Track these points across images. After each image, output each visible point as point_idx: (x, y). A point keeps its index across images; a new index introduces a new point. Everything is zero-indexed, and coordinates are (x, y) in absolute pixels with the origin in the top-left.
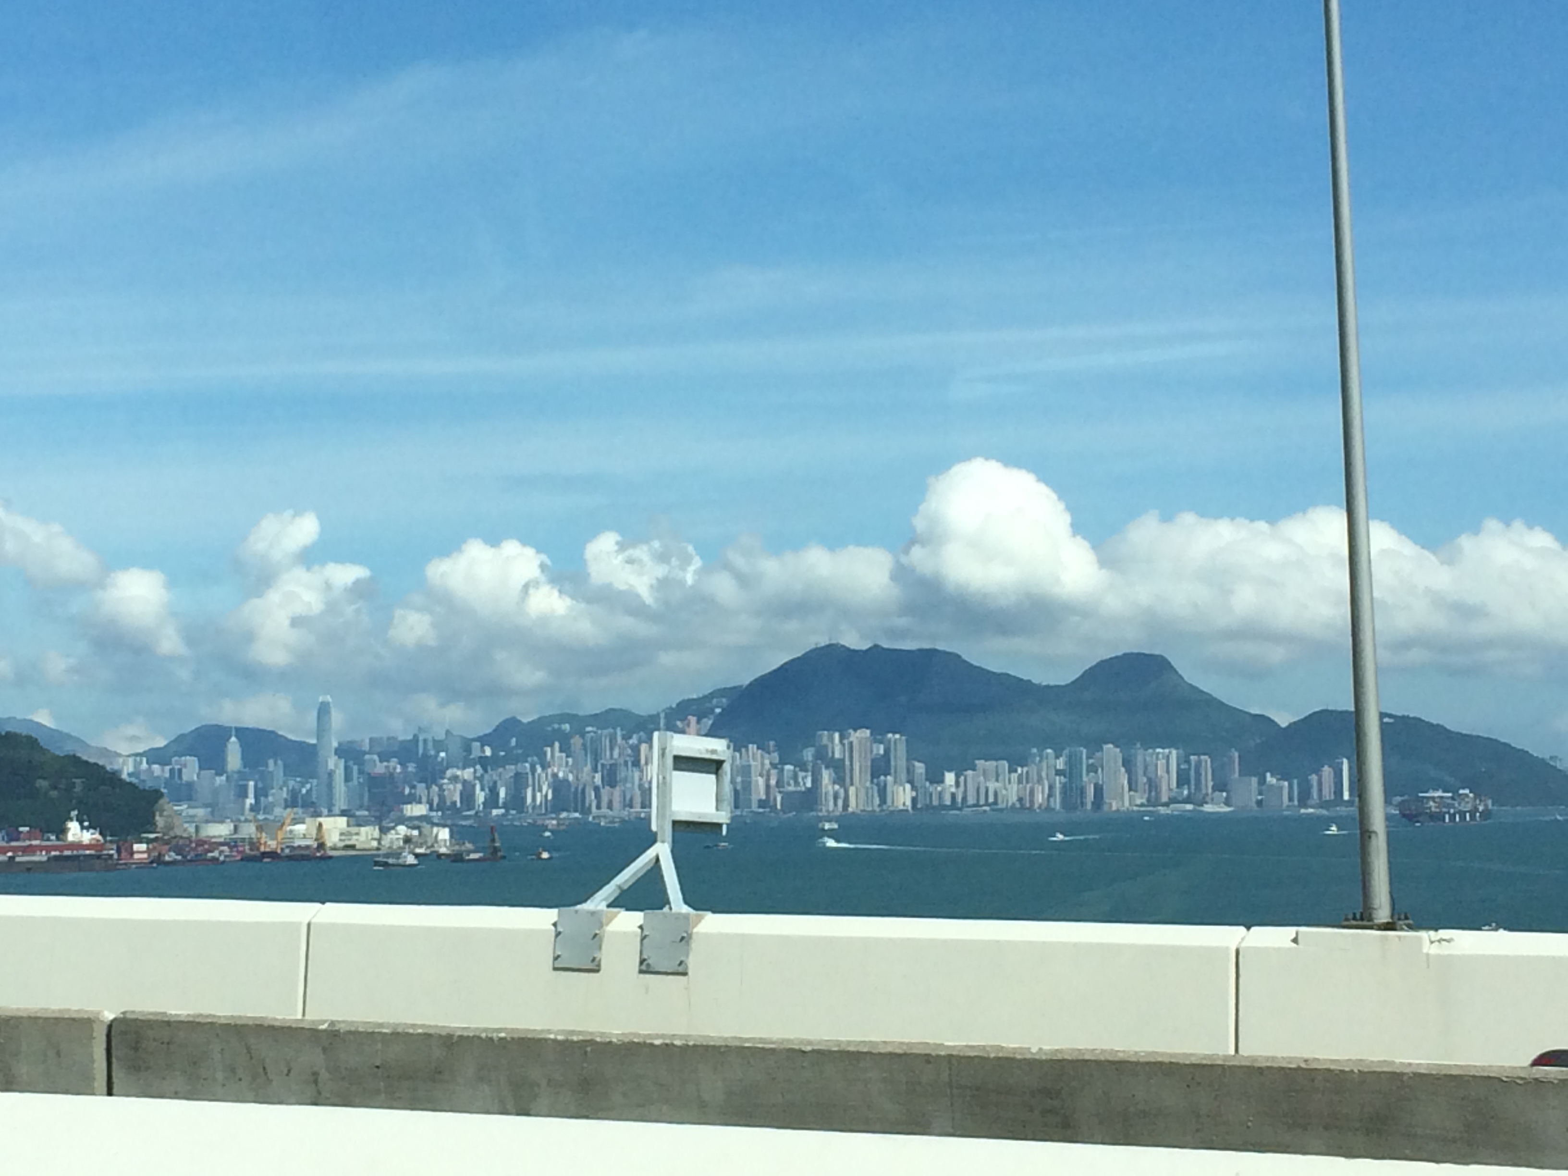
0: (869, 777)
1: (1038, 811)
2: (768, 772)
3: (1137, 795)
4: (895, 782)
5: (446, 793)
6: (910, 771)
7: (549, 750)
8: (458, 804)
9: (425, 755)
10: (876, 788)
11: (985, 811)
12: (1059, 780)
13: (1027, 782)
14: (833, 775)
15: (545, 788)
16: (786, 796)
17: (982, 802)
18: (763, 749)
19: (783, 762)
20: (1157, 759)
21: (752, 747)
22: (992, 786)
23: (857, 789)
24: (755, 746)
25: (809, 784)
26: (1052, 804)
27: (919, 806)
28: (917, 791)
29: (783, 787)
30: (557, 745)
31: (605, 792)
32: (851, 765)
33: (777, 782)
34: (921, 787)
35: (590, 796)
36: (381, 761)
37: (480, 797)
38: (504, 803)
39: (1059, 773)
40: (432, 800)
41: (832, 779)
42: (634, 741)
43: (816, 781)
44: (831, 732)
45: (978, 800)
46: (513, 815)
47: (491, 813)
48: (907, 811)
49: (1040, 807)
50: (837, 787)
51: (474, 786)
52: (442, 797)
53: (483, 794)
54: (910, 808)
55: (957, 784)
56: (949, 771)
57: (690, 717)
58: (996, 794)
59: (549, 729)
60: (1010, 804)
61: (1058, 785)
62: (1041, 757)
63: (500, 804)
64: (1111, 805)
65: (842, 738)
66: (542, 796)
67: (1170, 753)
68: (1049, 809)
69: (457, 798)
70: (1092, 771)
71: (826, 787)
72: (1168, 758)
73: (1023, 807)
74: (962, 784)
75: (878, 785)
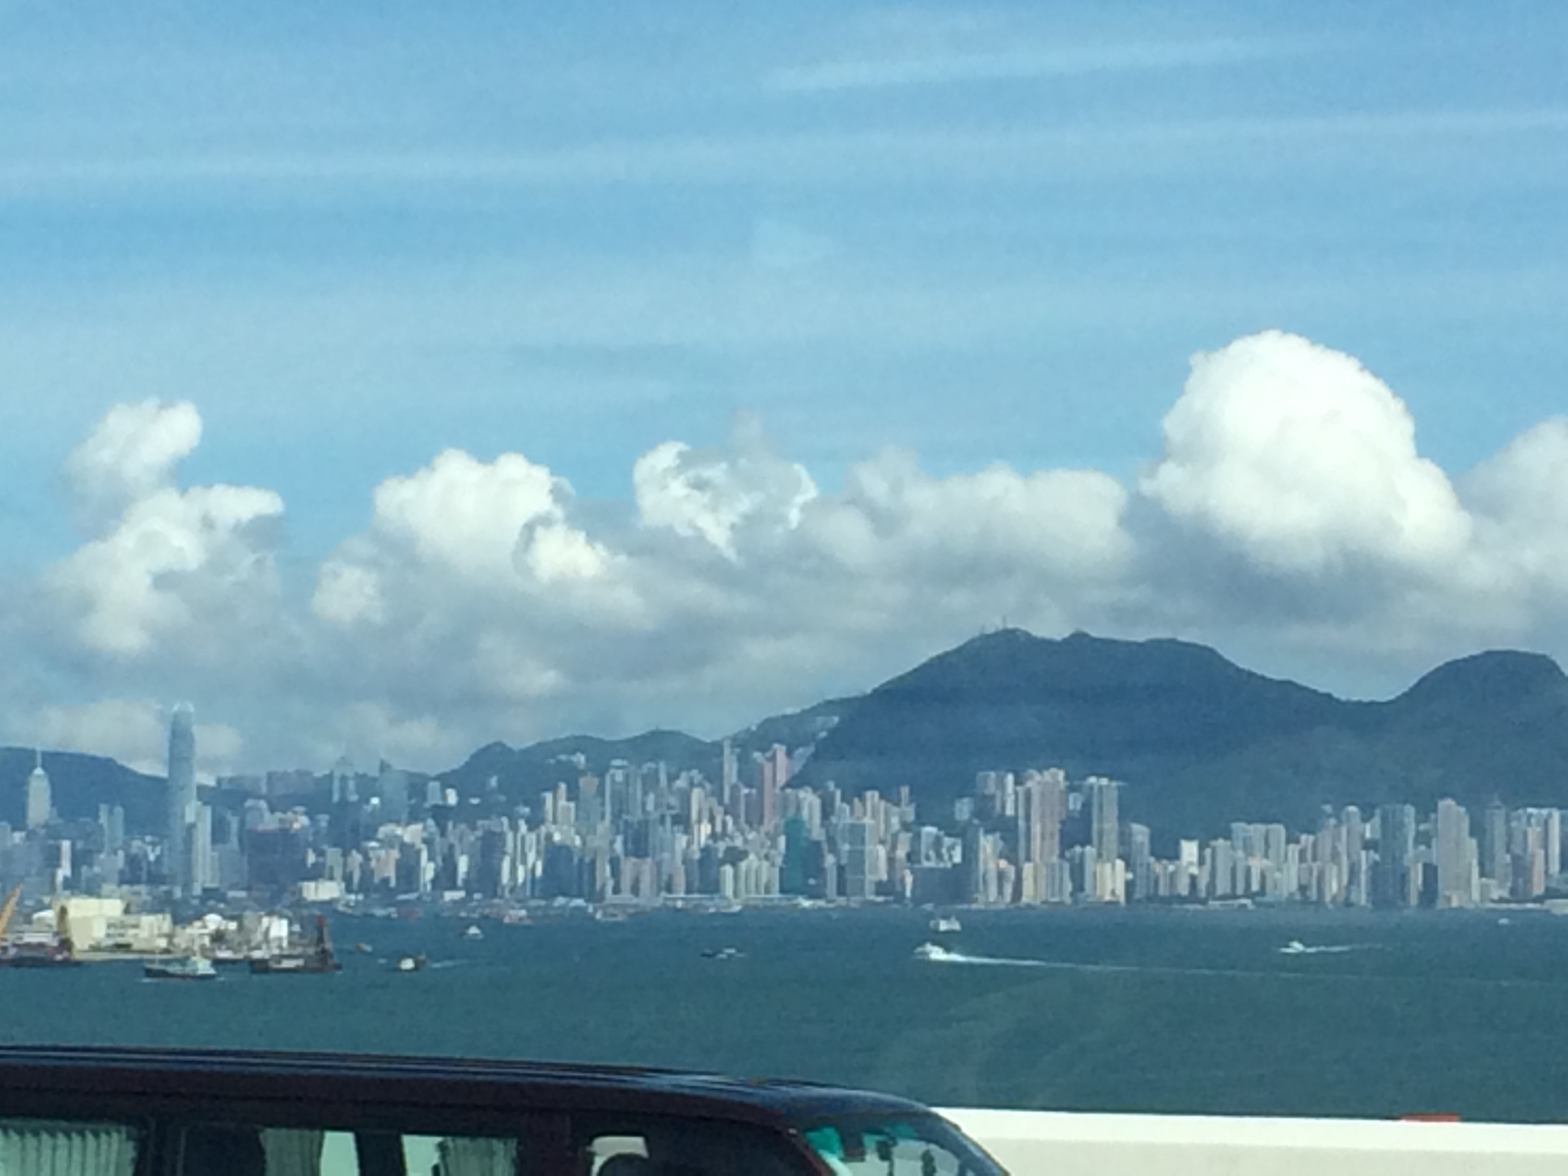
0: (1057, 851)
1: (1330, 906)
2: (895, 836)
3: (1493, 882)
4: (1100, 855)
5: (373, 864)
6: (1124, 838)
7: (549, 796)
8: (393, 883)
9: (344, 802)
10: (1067, 866)
11: (1244, 906)
12: (1365, 859)
13: (1315, 859)
14: (1001, 844)
15: (531, 857)
16: (921, 877)
17: (1240, 891)
18: (888, 800)
19: (921, 820)
20: (1529, 823)
21: (872, 796)
22: (1257, 864)
23: (1036, 868)
24: (876, 794)
25: (957, 859)
26: (1353, 898)
27: (1137, 896)
28: (1134, 872)
29: (919, 862)
30: (563, 787)
31: (628, 866)
32: (1028, 829)
33: (909, 856)
34: (1141, 865)
35: (604, 870)
36: (272, 810)
37: (428, 870)
38: (466, 882)
39: (1368, 845)
40: (351, 874)
41: (998, 851)
42: (681, 783)
43: (970, 852)
44: (1002, 773)
45: (1234, 886)
46: (478, 900)
47: (442, 896)
48: (1116, 903)
49: (1334, 899)
50: (1003, 864)
51: (418, 852)
52: (367, 873)
53: (431, 866)
54: (1122, 899)
55: (1201, 861)
56: (1190, 838)
57: (776, 746)
58: (1263, 877)
59: (552, 761)
60: (1285, 894)
61: (1364, 867)
62: (1337, 816)
63: (460, 882)
64: (1449, 899)
65: (1018, 782)
66: (526, 871)
67: (1550, 816)
68: (1348, 904)
69: (391, 872)
70: (1422, 843)
71: (986, 863)
72: (1546, 824)
73: (1306, 901)
74: (1208, 860)
75: (1071, 860)
